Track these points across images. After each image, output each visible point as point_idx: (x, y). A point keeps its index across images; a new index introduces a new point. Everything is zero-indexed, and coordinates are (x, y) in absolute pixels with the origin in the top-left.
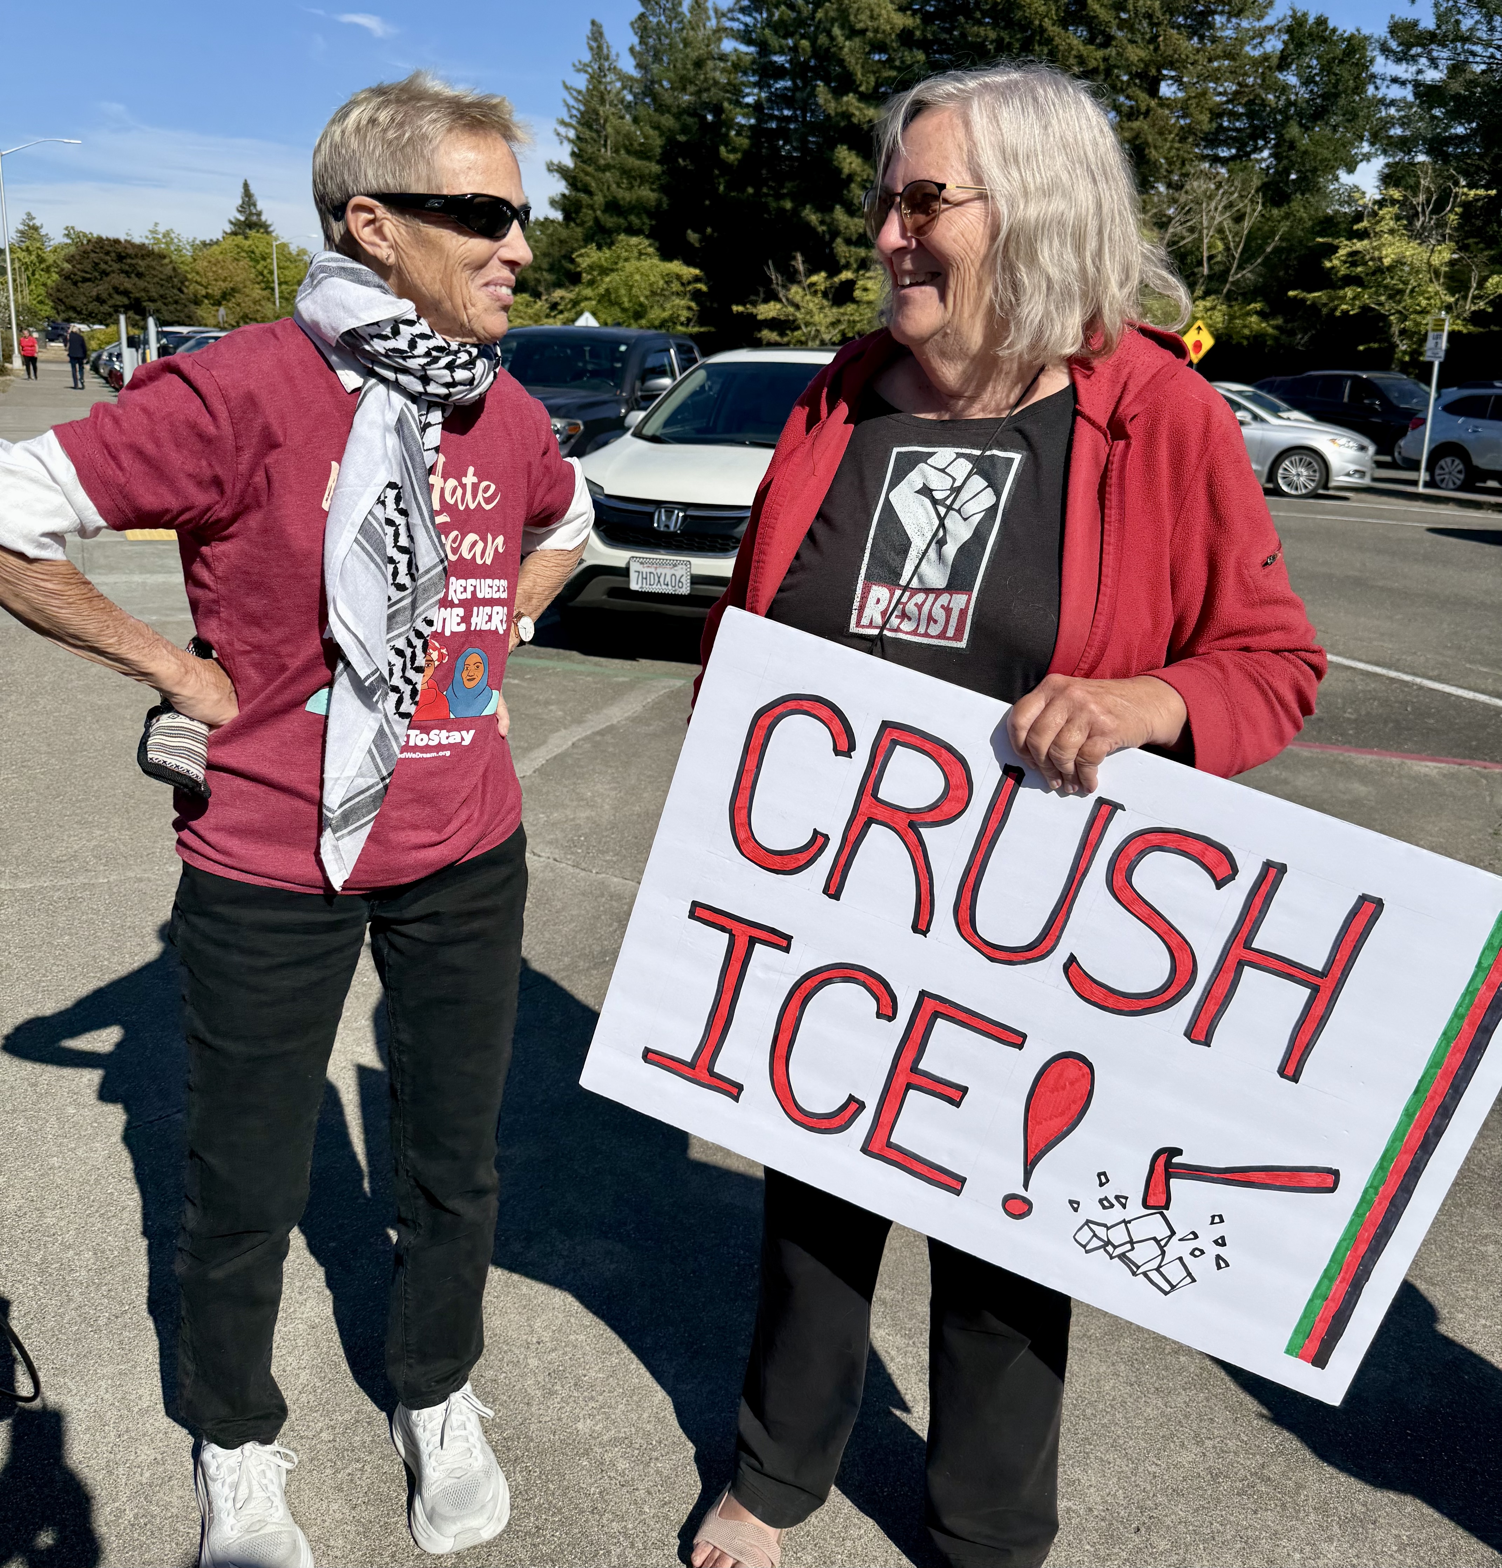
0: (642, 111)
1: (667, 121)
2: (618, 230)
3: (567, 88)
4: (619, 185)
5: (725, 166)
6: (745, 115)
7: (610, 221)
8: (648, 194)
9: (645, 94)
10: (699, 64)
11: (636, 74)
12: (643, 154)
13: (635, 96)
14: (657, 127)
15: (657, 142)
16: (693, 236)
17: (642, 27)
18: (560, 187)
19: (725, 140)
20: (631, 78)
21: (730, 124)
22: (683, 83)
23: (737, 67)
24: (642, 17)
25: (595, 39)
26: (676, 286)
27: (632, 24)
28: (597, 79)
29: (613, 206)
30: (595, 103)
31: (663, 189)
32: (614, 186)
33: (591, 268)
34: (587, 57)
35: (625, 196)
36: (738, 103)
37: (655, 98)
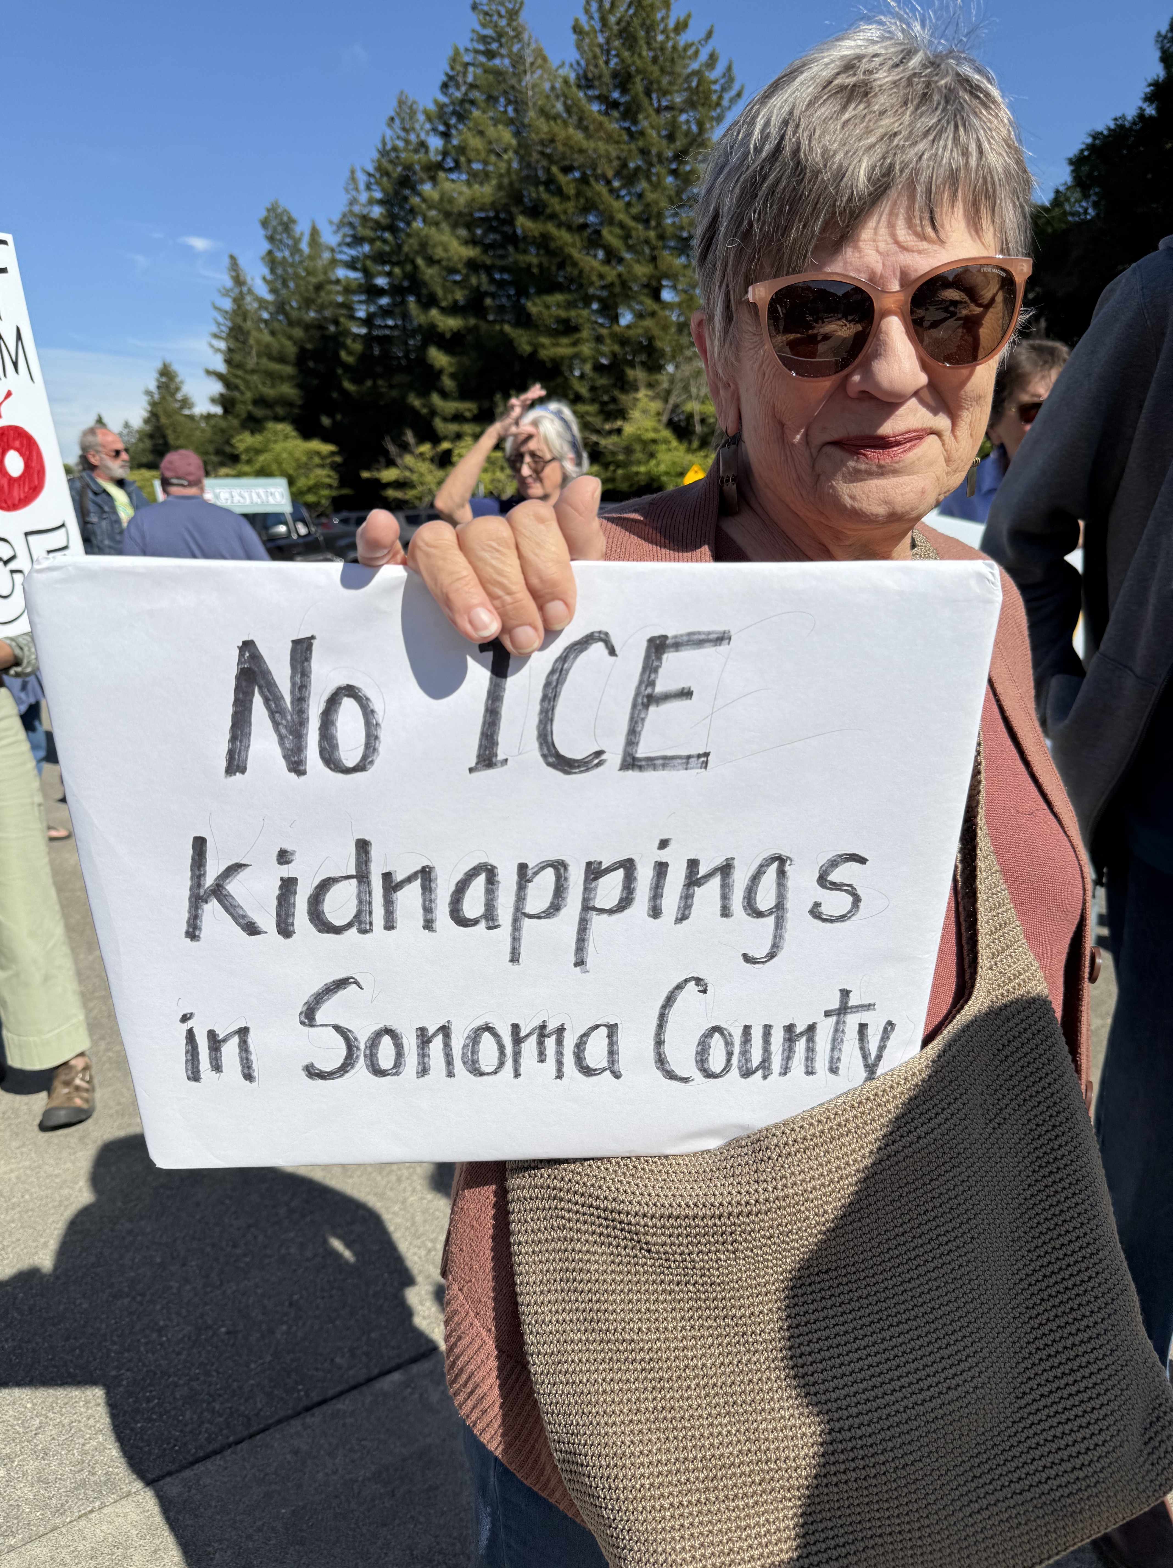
0: (276, 326)
1: (298, 333)
2: (267, 418)
3: (216, 308)
4: (264, 384)
5: (346, 367)
6: (358, 326)
7: (259, 412)
8: (288, 390)
9: (278, 313)
10: (319, 287)
11: (269, 297)
12: (281, 359)
13: (271, 314)
14: (290, 338)
15: (291, 350)
16: (326, 421)
17: (271, 261)
18: (217, 388)
19: (344, 346)
20: (267, 302)
21: (347, 333)
22: (308, 303)
23: (348, 290)
24: (270, 253)
25: (235, 270)
26: (317, 460)
27: (263, 259)
28: (238, 301)
29: (260, 401)
30: (239, 320)
31: (299, 386)
32: (260, 386)
33: (248, 450)
34: (229, 283)
35: (270, 392)
36: (352, 318)
37: (286, 315)
